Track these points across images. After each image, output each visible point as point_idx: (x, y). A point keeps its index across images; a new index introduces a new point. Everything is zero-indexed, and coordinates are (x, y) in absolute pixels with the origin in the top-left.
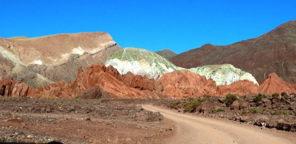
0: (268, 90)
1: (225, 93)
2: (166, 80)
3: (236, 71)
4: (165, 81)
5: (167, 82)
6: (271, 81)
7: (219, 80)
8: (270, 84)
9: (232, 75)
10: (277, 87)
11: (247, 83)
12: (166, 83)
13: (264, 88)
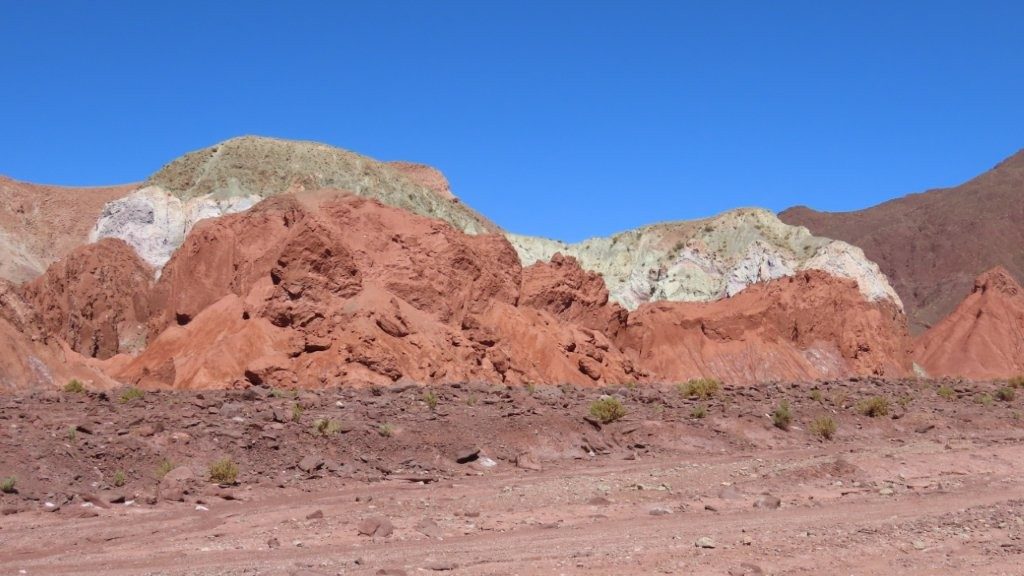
0: (976, 339)
1: (665, 347)
2: (209, 266)
3: (787, 238)
4: (202, 268)
5: (214, 274)
6: (989, 303)
7: (691, 286)
8: (984, 316)
9: (758, 259)
10: (1014, 326)
11: (820, 291)
12: (208, 283)
13: (959, 333)
